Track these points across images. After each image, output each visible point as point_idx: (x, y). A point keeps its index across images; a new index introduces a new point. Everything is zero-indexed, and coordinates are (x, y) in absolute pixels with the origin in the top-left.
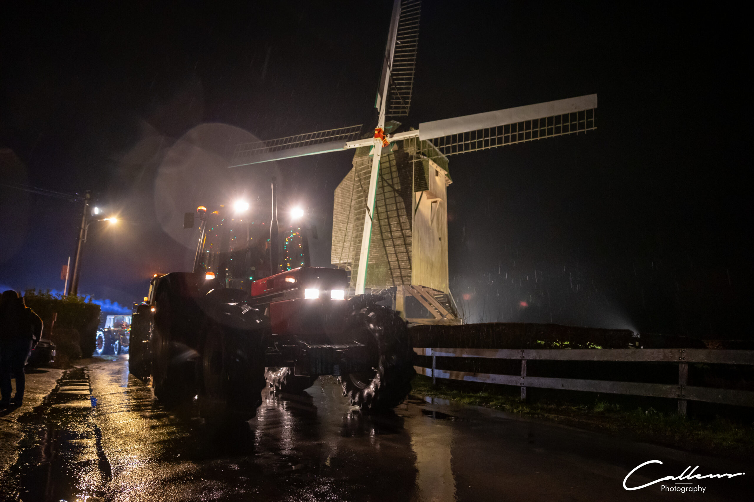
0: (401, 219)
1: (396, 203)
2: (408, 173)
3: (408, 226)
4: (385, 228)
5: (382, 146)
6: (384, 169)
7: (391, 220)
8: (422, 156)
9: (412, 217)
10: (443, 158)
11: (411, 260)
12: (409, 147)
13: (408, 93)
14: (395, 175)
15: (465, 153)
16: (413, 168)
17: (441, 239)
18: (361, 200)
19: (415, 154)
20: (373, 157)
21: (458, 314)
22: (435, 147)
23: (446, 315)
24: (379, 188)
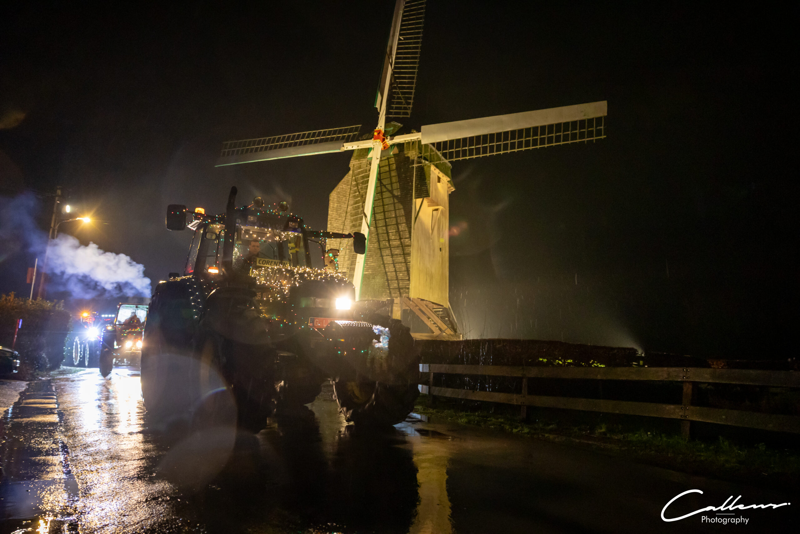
0: (400, 227)
1: (395, 210)
2: (408, 178)
3: (407, 235)
4: (383, 237)
5: (382, 149)
6: (382, 173)
7: (389, 227)
8: (424, 161)
9: (411, 226)
10: (445, 163)
11: (410, 271)
12: (410, 151)
13: (411, 93)
14: (394, 180)
15: (469, 158)
16: (413, 173)
17: (442, 249)
18: (358, 206)
19: (416, 158)
20: (372, 160)
21: (457, 328)
22: (437, 151)
23: (445, 330)
24: (377, 194)
